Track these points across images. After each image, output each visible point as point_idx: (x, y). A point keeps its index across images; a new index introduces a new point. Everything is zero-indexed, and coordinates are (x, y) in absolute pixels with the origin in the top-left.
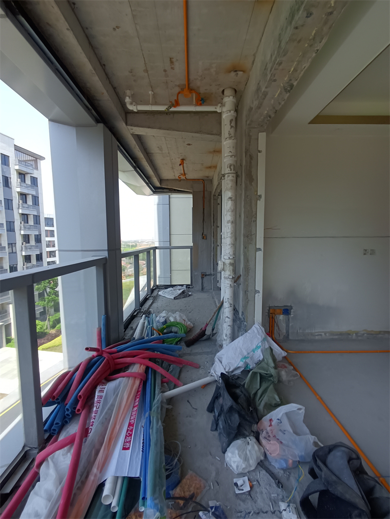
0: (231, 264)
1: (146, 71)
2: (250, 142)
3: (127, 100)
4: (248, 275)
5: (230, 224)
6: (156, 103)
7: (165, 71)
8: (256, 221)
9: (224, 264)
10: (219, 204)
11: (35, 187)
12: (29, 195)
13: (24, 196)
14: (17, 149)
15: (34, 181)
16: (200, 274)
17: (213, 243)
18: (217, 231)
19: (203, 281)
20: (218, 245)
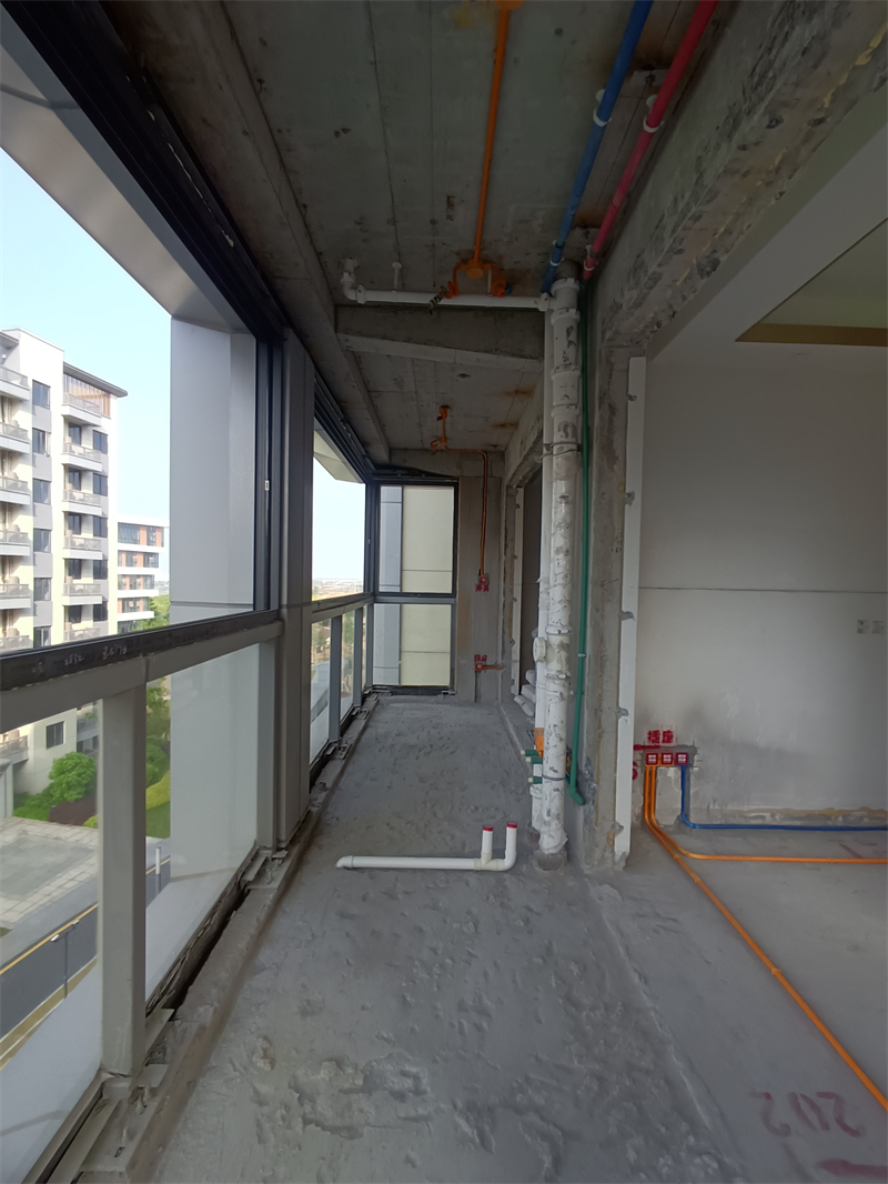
0: (562, 646)
1: (393, 222)
2: (610, 378)
3: (347, 279)
4: (602, 672)
5: (561, 556)
6: (403, 288)
7: (433, 222)
8: (622, 550)
9: (548, 645)
10: (518, 506)
11: (102, 455)
12: (86, 470)
13: (77, 474)
14: (70, 372)
15: (100, 441)
16: (471, 664)
17: (504, 595)
18: (512, 567)
19: (478, 679)
20: (513, 598)
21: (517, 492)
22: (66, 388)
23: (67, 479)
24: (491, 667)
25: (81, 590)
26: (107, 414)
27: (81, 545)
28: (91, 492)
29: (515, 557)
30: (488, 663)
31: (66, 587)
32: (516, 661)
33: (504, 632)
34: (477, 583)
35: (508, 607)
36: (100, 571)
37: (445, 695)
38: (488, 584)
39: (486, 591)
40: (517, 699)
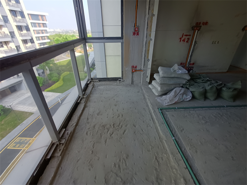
16: (130, 69)
17: (146, 37)
18: (151, 22)
19: (133, 75)
20: (151, 39)
24: (139, 70)
28: (15, 2)
29: (154, 15)
30: (137, 69)
31: (19, 34)
32: (149, 68)
33: (145, 56)
34: (134, 31)
35: (148, 44)
36: (27, 29)
37: (120, 81)
38: (139, 31)
39: (138, 35)
40: (150, 86)
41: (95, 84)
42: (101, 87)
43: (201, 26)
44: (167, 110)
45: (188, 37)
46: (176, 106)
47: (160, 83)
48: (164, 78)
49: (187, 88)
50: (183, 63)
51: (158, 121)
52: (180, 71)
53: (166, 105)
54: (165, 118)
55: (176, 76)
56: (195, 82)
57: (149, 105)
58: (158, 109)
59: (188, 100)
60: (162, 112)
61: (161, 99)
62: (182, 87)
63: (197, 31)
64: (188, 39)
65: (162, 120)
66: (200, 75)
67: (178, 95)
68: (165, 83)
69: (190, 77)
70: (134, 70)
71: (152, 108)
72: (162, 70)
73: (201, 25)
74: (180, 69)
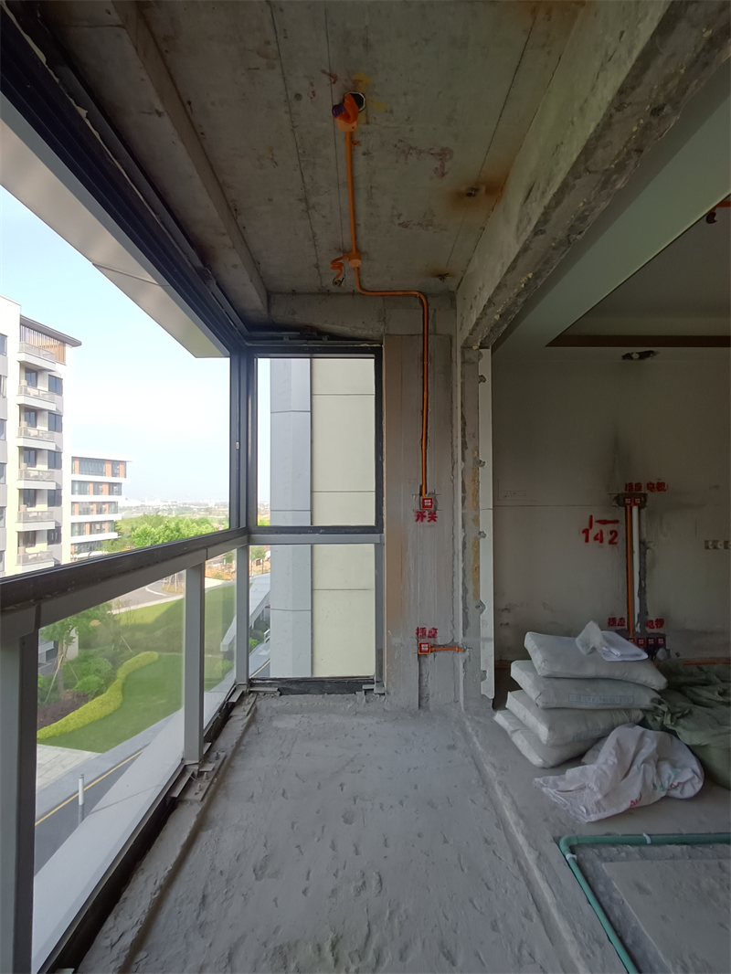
10: (482, 379)
11: (56, 396)
12: (42, 410)
13: (33, 414)
14: (26, 324)
15: (56, 385)
16: (411, 642)
17: (463, 526)
18: (476, 481)
19: (423, 667)
20: (480, 533)
21: (480, 355)
22: (22, 337)
23: (23, 418)
24: (445, 647)
25: (35, 517)
26: (61, 359)
27: (36, 477)
28: (46, 429)
29: (481, 463)
30: (439, 641)
31: (19, 514)
32: (487, 640)
33: (465, 590)
34: (418, 508)
35: (471, 548)
36: (55, 498)
37: (369, 694)
38: (436, 509)
39: (432, 521)
40: (499, 717)
41: (263, 704)
42: (287, 719)
43: (645, 495)
44: (604, 851)
45: (610, 527)
46: (643, 827)
47: (540, 704)
48: (557, 683)
49: (664, 729)
50: (618, 617)
51: (572, 925)
52: (616, 652)
53: (593, 818)
54: (602, 899)
55: (604, 672)
56: (695, 703)
57: (510, 816)
58: (557, 841)
59: (690, 791)
60: (579, 864)
61: (562, 785)
62: (643, 723)
63: (635, 509)
64: (614, 533)
65: (592, 913)
66: (704, 667)
67: (635, 768)
68: (565, 703)
69: (665, 680)
70: (425, 648)
71: (527, 837)
72: (540, 646)
73: (644, 490)
74: (611, 643)
